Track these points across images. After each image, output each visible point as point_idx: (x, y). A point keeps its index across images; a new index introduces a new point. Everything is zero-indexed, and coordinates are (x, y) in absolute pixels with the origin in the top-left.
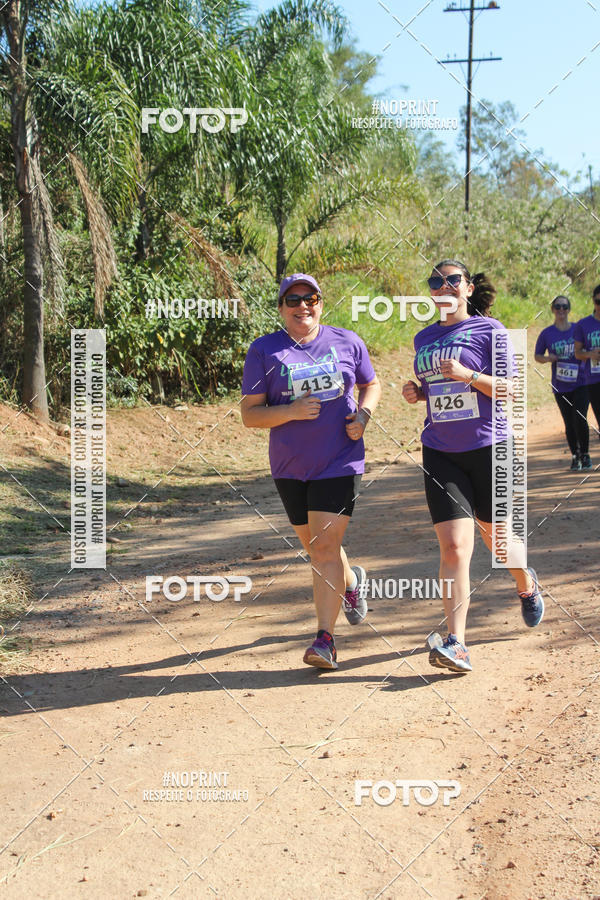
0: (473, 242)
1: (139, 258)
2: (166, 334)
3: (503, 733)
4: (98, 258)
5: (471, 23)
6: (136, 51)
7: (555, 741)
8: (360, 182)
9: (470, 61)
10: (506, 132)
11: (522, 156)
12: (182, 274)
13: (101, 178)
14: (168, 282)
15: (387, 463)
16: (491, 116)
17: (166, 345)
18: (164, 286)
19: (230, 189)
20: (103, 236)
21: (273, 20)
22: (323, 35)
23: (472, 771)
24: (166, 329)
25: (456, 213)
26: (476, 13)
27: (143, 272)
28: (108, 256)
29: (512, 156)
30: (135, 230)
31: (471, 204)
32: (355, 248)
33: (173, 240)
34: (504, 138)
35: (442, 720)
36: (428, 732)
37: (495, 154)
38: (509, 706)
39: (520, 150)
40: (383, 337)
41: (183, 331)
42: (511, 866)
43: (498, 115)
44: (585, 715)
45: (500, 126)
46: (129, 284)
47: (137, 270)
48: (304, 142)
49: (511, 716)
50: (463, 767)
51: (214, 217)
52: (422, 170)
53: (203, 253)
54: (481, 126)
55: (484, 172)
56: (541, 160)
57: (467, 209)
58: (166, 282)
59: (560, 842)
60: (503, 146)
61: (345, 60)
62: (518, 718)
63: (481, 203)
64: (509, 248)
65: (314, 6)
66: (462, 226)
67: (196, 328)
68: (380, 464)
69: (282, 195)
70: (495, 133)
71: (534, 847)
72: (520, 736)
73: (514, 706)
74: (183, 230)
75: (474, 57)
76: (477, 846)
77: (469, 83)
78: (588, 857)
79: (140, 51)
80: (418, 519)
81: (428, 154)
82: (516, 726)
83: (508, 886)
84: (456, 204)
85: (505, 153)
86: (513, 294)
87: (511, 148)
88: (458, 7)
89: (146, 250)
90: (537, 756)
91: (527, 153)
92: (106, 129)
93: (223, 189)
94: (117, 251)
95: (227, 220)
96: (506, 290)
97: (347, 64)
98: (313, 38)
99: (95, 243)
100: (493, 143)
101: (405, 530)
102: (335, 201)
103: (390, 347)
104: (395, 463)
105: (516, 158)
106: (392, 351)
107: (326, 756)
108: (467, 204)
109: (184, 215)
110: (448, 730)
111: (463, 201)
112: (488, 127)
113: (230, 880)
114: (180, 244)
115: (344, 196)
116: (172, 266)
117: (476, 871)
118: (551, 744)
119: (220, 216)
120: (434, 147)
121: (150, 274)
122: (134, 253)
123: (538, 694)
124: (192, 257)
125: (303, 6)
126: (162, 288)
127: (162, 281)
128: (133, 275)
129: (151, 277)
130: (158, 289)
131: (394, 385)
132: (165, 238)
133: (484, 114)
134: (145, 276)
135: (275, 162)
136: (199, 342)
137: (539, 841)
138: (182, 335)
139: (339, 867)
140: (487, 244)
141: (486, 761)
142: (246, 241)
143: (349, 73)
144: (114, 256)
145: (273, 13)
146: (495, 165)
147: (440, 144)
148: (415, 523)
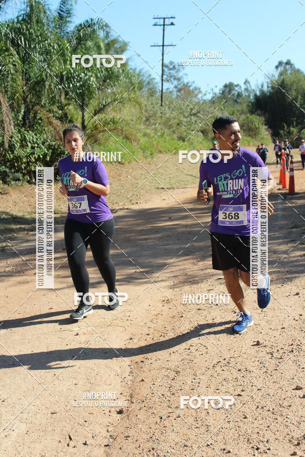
0: (164, 119)
1: (24, 125)
2: (34, 156)
3: (149, 324)
4: (6, 125)
5: (164, 30)
6: (21, 40)
7: (169, 328)
8: (115, 95)
9: (163, 46)
10: (180, 74)
11: (186, 84)
12: (42, 131)
13: (6, 92)
14: (36, 135)
15: (124, 209)
16: (174, 68)
17: (34, 160)
18: (34, 136)
19: (63, 97)
20: (8, 116)
21: (80, 28)
22: (101, 34)
23: (135, 340)
24: (34, 154)
25: (157, 107)
26: (165, 27)
27: (25, 130)
28: (10, 124)
29: (182, 83)
30: (22, 113)
31: (163, 104)
32: (113, 121)
33: (38, 118)
34: (179, 76)
35: (126, 318)
36: (120, 324)
37: (175, 83)
38: (154, 313)
39: (186, 81)
40: (125, 157)
41: (42, 155)
42: (143, 380)
43: (177, 66)
44: (182, 317)
45: (177, 72)
46: (19, 135)
47: (23, 130)
48: (92, 78)
49: (154, 317)
50: (131, 339)
51: (55, 108)
52: (146, 89)
53: (51, 123)
54: (170, 72)
55: (171, 90)
56: (194, 86)
57: (162, 105)
58: (35, 135)
59: (164, 370)
60: (179, 79)
61: (115, 44)
62: (156, 318)
63: (167, 103)
64: (178, 121)
65: (97, 22)
66: (159, 112)
67: (47, 154)
68: (121, 209)
69: (83, 100)
70: (176, 74)
71: (153, 372)
72: (156, 325)
73: (155, 313)
74: (42, 114)
75: (165, 44)
76: (131, 372)
77: (163, 54)
78: (173, 376)
79: (23, 40)
80: (131, 233)
81: (149, 83)
82: (155, 321)
83: (140, 389)
84: (158, 103)
85: (179, 82)
86: (179, 140)
87: (182, 81)
88: (158, 24)
89: (27, 121)
90: (160, 334)
91: (188, 83)
92: (8, 72)
93: (60, 96)
94: (14, 122)
95: (60, 109)
96: (176, 138)
97: (115, 45)
98: (97, 36)
99: (4, 118)
100: (175, 79)
101: (126, 238)
102: (106, 102)
103: (128, 161)
104: (127, 209)
105: (184, 84)
106: (129, 163)
107: (77, 334)
108: (162, 104)
109: (42, 107)
110: (128, 323)
111: (160, 102)
112: (173, 72)
113: (30, 388)
114: (40, 119)
115: (109, 100)
116: (37, 128)
117: (129, 383)
118: (167, 329)
119: (58, 107)
120: (151, 80)
121: (28, 131)
122: (22, 122)
123: (166, 308)
124: (46, 125)
125: (93, 22)
126: (33, 137)
127: (33, 134)
128: (21, 132)
129: (28, 132)
130: (31, 138)
131: (129, 177)
132: (35, 117)
133: (171, 67)
134: (26, 132)
135: (81, 86)
136: (48, 159)
137: (155, 370)
138: (41, 157)
139: (75, 382)
140: (169, 119)
141: (140, 336)
142: (69, 118)
143: (117, 49)
144: (12, 124)
145: (81, 25)
146: (176, 87)
147: (154, 79)
148: (130, 235)
